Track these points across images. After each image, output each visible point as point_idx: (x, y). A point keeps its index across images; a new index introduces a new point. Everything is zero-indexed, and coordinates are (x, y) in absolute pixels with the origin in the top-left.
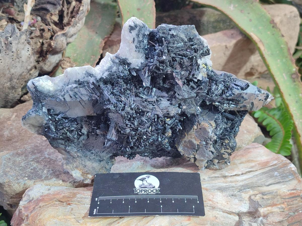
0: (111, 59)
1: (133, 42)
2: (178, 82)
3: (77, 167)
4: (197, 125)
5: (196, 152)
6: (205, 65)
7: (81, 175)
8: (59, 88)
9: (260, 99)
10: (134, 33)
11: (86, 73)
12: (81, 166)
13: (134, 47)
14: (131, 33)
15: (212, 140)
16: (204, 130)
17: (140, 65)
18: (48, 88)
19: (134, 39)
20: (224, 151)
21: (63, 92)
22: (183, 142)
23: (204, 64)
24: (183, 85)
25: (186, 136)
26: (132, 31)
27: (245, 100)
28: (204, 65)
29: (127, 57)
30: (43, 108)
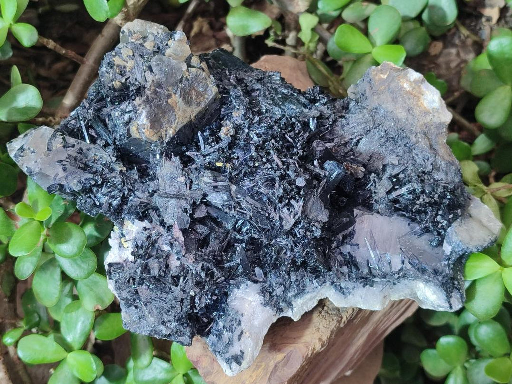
0: (292, 309)
1: (242, 333)
2: (181, 235)
3: (427, 113)
4: (166, 135)
5: (183, 77)
6: (123, 245)
7: (423, 95)
8: (406, 282)
9: (34, 154)
10: (235, 350)
11: (348, 295)
12: (417, 112)
13: (243, 323)
14: (241, 351)
15: (144, 98)
16: (156, 122)
17: (243, 287)
18: (427, 289)
19: (240, 339)
20: (127, 62)
21: (400, 275)
22: (203, 105)
23: (124, 247)
24: (172, 226)
25: (194, 115)
26: (239, 353)
27: (62, 161)
28: (126, 245)
29: (262, 308)
30: (449, 254)
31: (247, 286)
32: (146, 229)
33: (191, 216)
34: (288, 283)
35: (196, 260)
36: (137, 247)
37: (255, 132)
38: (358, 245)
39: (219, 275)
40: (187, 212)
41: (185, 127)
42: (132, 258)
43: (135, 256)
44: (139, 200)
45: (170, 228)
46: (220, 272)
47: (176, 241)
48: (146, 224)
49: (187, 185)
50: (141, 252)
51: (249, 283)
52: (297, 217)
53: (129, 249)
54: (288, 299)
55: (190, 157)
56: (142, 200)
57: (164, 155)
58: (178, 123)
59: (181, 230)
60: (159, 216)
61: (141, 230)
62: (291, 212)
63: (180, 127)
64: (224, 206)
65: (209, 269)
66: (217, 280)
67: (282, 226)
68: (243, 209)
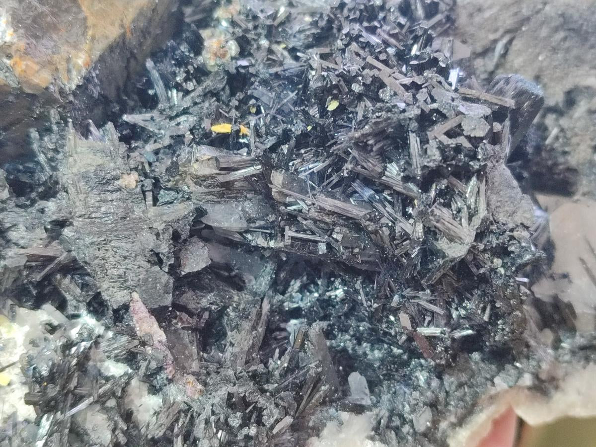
2: (156, 326)
4: (70, 70)
24: (126, 307)
25: (130, 18)
31: (341, 424)
32: (52, 329)
33: (173, 270)
34: (442, 396)
35: (205, 384)
36: (38, 379)
37: (283, 46)
38: (565, 276)
39: (276, 413)
40: (160, 262)
41: (111, 49)
42: (28, 412)
43: (34, 404)
44: (22, 251)
45: (120, 314)
46: (277, 405)
47: (143, 344)
48: (47, 313)
49: (144, 192)
50: (53, 391)
51: (345, 416)
52: (477, 221)
53: (13, 387)
54: (439, 435)
55: (133, 127)
56: (30, 251)
57: (70, 124)
58: (93, 38)
59: (154, 312)
60: (84, 286)
61: (40, 332)
62: (459, 211)
63: (100, 48)
64: (247, 231)
65: (244, 403)
66: (272, 427)
67: (429, 253)
68: (305, 231)
